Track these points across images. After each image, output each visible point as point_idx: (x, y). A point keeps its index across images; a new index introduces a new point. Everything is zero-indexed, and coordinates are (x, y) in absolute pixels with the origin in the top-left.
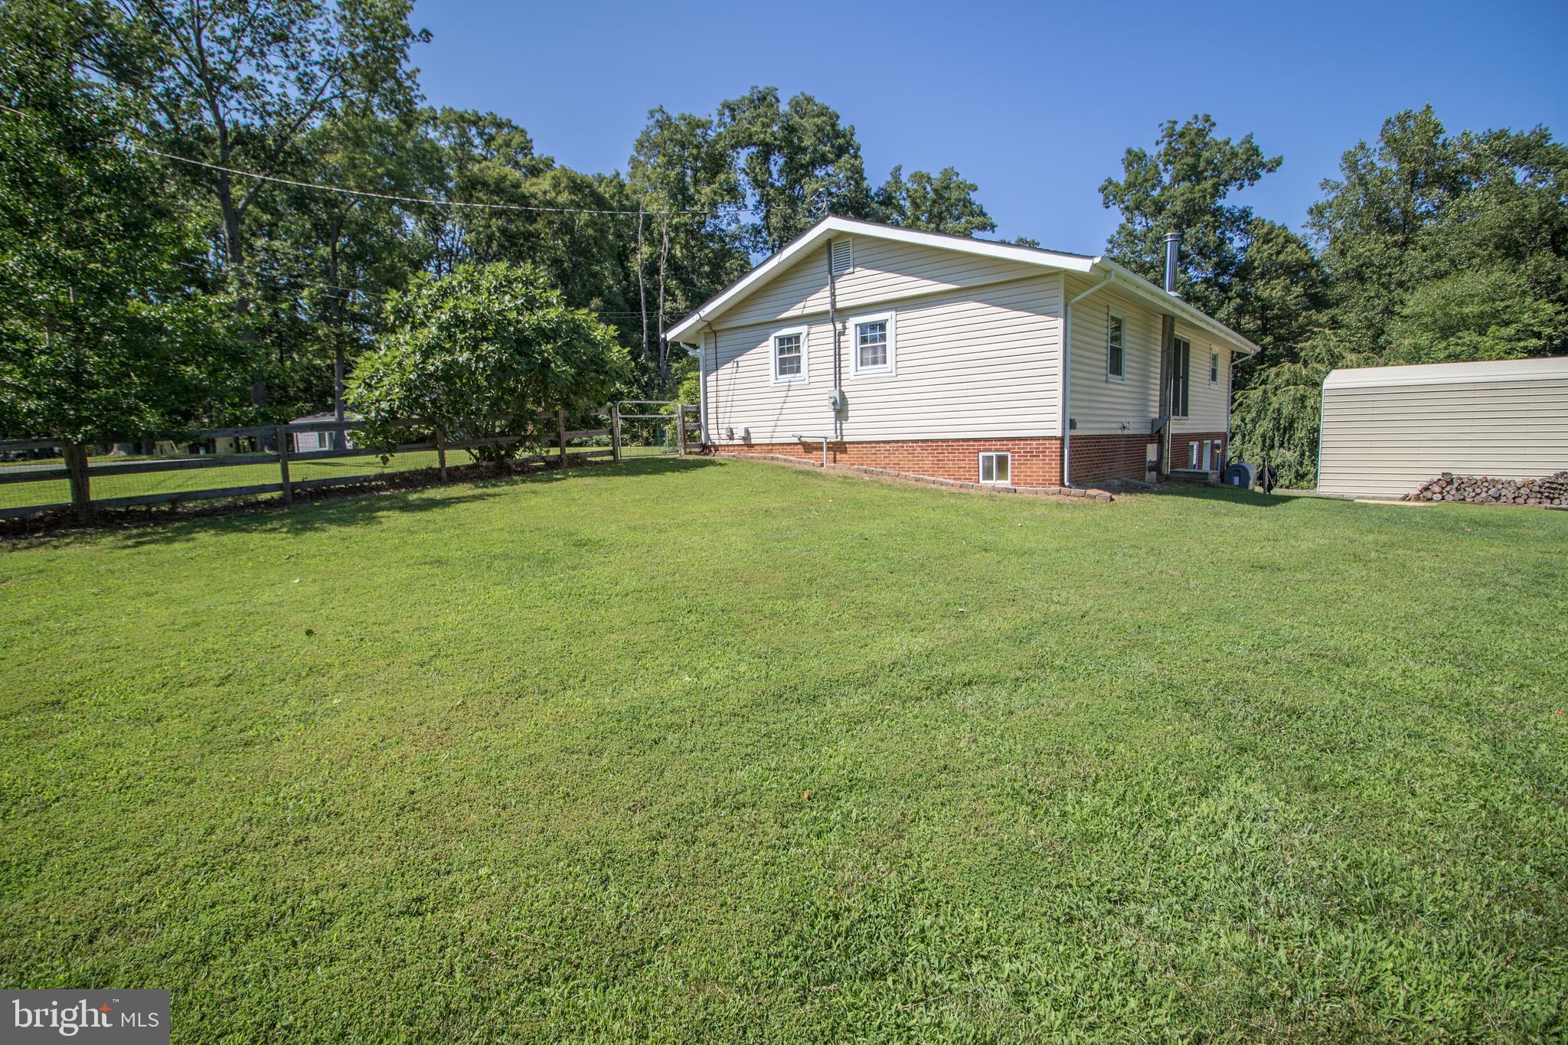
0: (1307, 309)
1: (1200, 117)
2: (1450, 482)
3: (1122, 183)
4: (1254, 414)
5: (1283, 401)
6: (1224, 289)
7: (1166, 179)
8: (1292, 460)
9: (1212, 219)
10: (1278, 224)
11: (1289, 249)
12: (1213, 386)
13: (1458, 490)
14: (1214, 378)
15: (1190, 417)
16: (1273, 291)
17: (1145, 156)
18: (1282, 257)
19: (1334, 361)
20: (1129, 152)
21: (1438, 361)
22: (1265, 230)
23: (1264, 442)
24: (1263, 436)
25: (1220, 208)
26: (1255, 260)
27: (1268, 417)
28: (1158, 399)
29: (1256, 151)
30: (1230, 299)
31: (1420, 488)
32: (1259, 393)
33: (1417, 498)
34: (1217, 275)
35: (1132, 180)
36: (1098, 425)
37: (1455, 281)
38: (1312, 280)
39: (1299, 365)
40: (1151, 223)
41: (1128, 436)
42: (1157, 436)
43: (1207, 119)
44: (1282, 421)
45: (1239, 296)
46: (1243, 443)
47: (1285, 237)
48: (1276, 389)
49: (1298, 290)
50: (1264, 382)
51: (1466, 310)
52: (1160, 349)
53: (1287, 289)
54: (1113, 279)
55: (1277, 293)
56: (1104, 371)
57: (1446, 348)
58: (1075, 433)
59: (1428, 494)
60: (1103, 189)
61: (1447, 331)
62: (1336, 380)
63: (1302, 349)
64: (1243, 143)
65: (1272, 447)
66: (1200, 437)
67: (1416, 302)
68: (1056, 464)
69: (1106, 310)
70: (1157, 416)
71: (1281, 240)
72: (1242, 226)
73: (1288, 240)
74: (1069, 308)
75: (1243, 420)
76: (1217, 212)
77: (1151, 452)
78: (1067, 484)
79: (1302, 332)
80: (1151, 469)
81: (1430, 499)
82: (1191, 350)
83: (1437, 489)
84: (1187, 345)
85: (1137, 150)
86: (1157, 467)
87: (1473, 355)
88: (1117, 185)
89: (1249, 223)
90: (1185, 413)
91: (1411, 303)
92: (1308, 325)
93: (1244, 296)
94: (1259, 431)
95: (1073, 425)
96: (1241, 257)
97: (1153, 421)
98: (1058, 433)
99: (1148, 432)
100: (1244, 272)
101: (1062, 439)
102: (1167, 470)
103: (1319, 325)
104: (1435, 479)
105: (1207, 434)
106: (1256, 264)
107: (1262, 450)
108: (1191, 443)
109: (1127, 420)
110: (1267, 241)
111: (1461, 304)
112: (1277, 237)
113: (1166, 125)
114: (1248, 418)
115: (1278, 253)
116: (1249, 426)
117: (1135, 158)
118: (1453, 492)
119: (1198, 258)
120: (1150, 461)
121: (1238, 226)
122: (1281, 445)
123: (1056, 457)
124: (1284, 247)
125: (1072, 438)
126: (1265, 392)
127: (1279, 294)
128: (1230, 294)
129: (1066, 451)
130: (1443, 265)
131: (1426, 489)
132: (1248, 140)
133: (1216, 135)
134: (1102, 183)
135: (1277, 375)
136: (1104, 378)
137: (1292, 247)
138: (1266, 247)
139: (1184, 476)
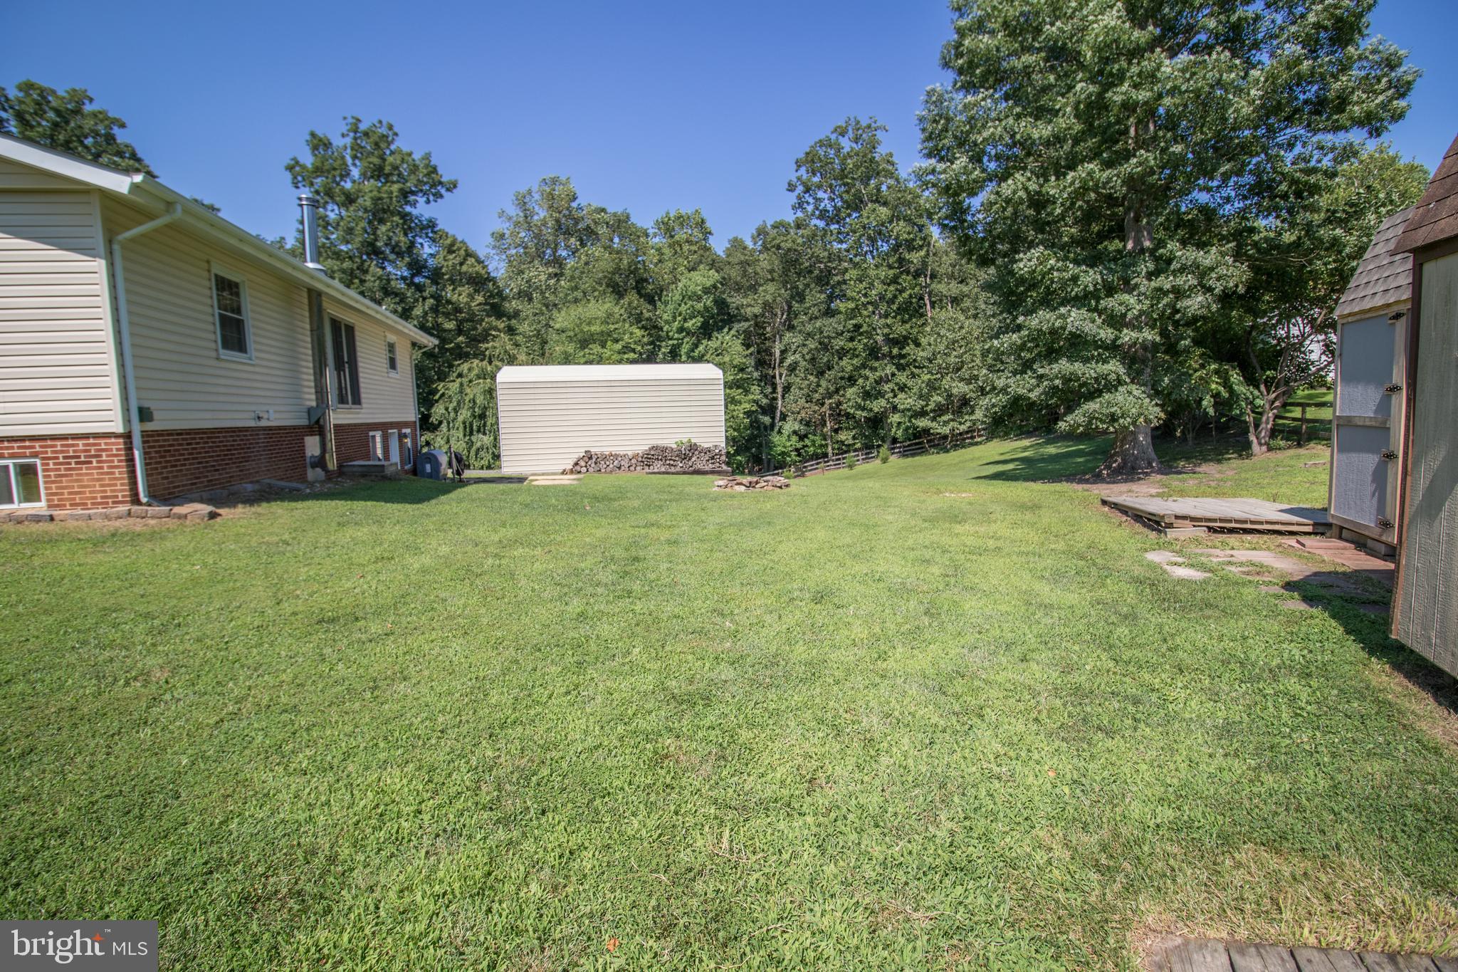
0: (488, 316)
1: (385, 123)
2: (590, 458)
3: (309, 166)
4: (455, 404)
5: (476, 391)
6: (420, 288)
7: (355, 173)
8: (488, 443)
9: (401, 221)
10: (460, 239)
11: (468, 262)
12: (393, 374)
13: (596, 463)
14: (393, 364)
15: (364, 406)
16: (460, 295)
17: (330, 144)
18: (464, 268)
19: (512, 361)
20: (313, 135)
21: (579, 364)
22: (448, 241)
23: (465, 427)
24: (464, 423)
25: (409, 214)
26: (442, 267)
27: (466, 407)
28: (312, 384)
29: (434, 170)
30: (424, 299)
31: (572, 463)
32: (457, 385)
33: (572, 472)
34: (413, 276)
35: (319, 164)
36: (208, 415)
37: (584, 306)
38: (491, 292)
39: (485, 363)
40: (344, 213)
41: (265, 429)
42: (317, 427)
43: (390, 127)
44: (476, 410)
45: (432, 296)
46: (449, 430)
47: (466, 251)
48: (470, 381)
49: (479, 299)
50: (460, 375)
51: (593, 328)
52: (308, 327)
53: (471, 297)
54: (178, 213)
55: (464, 299)
56: (213, 345)
57: (584, 356)
58: (150, 426)
59: (578, 468)
60: (290, 168)
61: (584, 343)
62: (507, 375)
63: (487, 349)
64: (423, 159)
65: (471, 434)
66: (384, 427)
67: (562, 319)
68: (121, 473)
69: (205, 265)
70: (314, 404)
71: (462, 252)
72: (430, 235)
73: (469, 254)
74: (116, 247)
75: (447, 409)
76: (405, 216)
77: (312, 446)
78: (144, 500)
79: (485, 337)
80: (314, 466)
81: (580, 472)
82: (357, 334)
83: (582, 463)
84: (350, 329)
85: (322, 136)
86: (320, 462)
87: (600, 361)
88: (303, 167)
89: (435, 233)
90: (357, 401)
91: (560, 320)
92: (490, 329)
93: (437, 297)
94: (460, 418)
95: (145, 415)
96: (431, 262)
97: (310, 410)
98: (118, 427)
99: (305, 422)
100: (436, 276)
101: (128, 436)
102: (332, 464)
103: (499, 331)
104: (582, 455)
105: (391, 423)
106: (444, 270)
107: (465, 435)
108: (371, 433)
109: (266, 408)
110: (450, 252)
111: (589, 324)
112: (459, 249)
113: (350, 120)
114: (451, 407)
115: (461, 264)
116: (452, 414)
117: (319, 144)
118: (593, 465)
119: (392, 257)
120: (313, 456)
121: (427, 234)
122: (479, 431)
123: (119, 462)
124: (465, 260)
125: (146, 435)
126: (461, 384)
127: (465, 300)
128: (424, 294)
129: (137, 453)
130: (579, 294)
131: (576, 464)
132: (427, 157)
133: (401, 144)
134: (288, 162)
135: (470, 370)
136: (214, 354)
137: (471, 261)
138: (451, 257)
139: (360, 469)
